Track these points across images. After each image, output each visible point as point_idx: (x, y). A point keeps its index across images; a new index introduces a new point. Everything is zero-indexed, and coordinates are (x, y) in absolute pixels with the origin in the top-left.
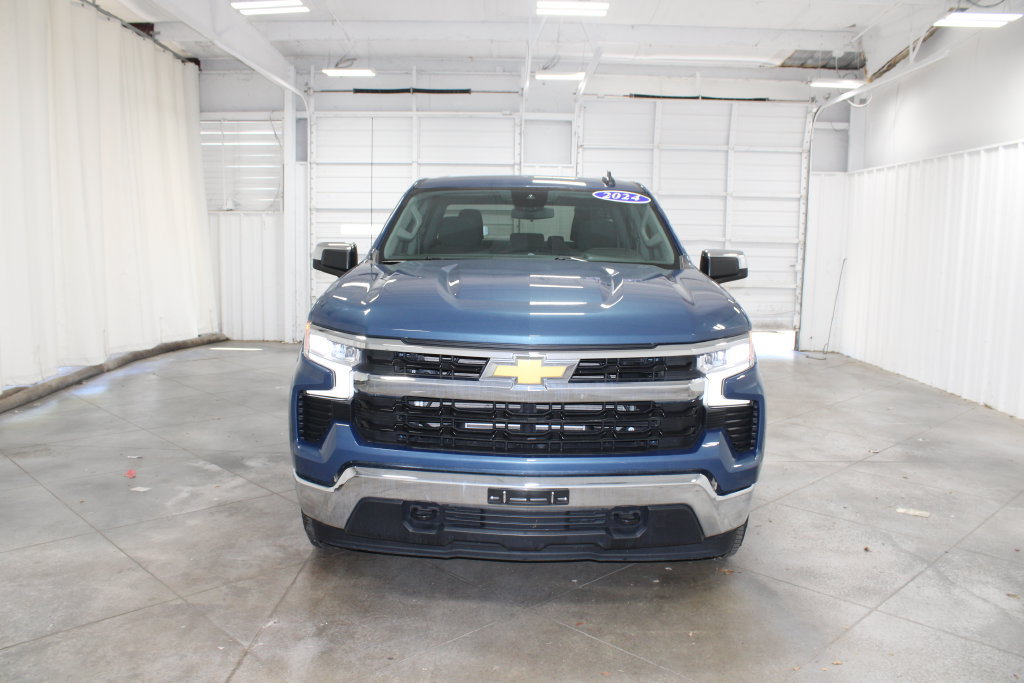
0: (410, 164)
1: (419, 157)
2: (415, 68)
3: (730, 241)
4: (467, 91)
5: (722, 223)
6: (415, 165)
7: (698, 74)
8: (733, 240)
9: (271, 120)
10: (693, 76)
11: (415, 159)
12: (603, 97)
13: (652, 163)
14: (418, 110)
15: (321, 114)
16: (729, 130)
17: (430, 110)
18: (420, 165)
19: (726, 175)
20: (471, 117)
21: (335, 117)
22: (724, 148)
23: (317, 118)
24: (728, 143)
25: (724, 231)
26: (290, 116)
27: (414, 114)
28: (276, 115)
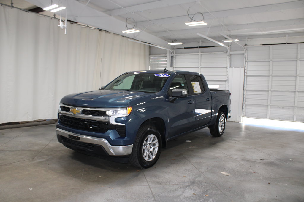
0: (198, 67)
1: (201, 65)
2: (200, 41)
3: (297, 91)
4: (214, 46)
5: (295, 85)
6: (199, 68)
7: (287, 36)
8: (299, 91)
9: (165, 57)
10: (286, 36)
11: (199, 66)
12: (252, 46)
13: (270, 66)
14: (201, 52)
15: (177, 54)
16: (297, 53)
17: (205, 52)
18: (201, 68)
19: (297, 69)
20: (215, 54)
21: (180, 55)
22: (296, 60)
23: (176, 56)
24: (297, 58)
25: (296, 87)
26: (169, 56)
27: (200, 53)
28: (166, 55)
